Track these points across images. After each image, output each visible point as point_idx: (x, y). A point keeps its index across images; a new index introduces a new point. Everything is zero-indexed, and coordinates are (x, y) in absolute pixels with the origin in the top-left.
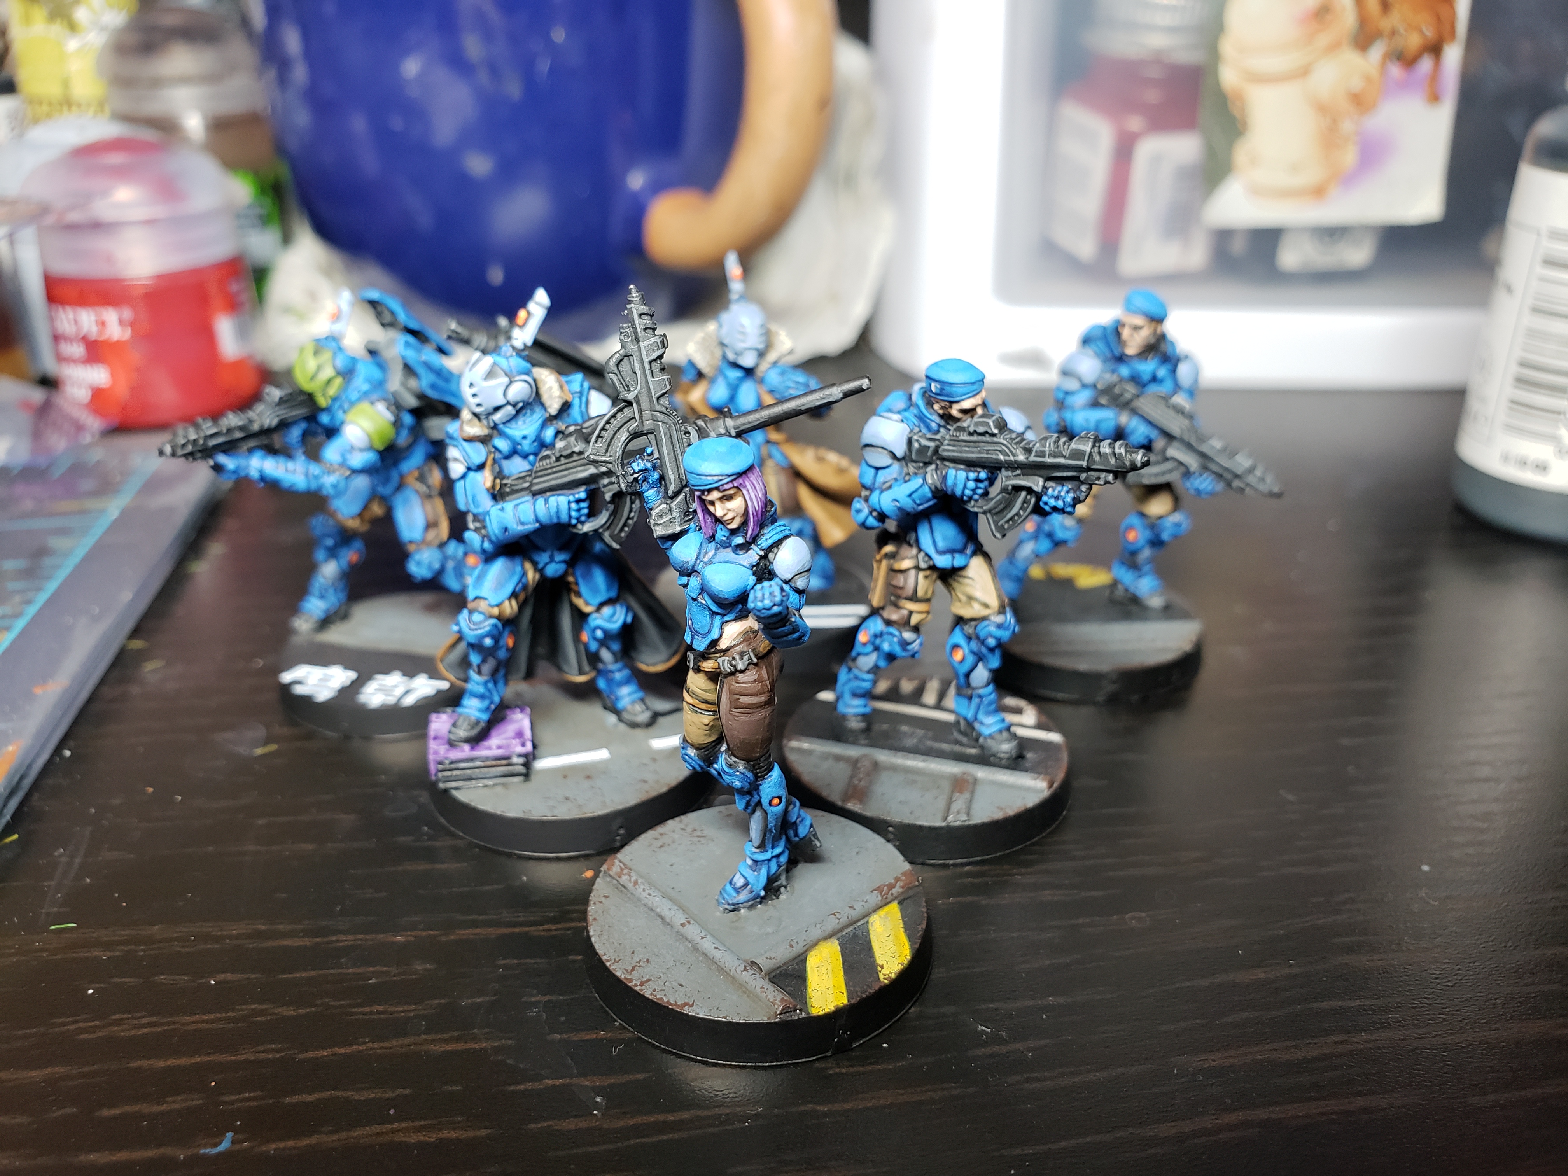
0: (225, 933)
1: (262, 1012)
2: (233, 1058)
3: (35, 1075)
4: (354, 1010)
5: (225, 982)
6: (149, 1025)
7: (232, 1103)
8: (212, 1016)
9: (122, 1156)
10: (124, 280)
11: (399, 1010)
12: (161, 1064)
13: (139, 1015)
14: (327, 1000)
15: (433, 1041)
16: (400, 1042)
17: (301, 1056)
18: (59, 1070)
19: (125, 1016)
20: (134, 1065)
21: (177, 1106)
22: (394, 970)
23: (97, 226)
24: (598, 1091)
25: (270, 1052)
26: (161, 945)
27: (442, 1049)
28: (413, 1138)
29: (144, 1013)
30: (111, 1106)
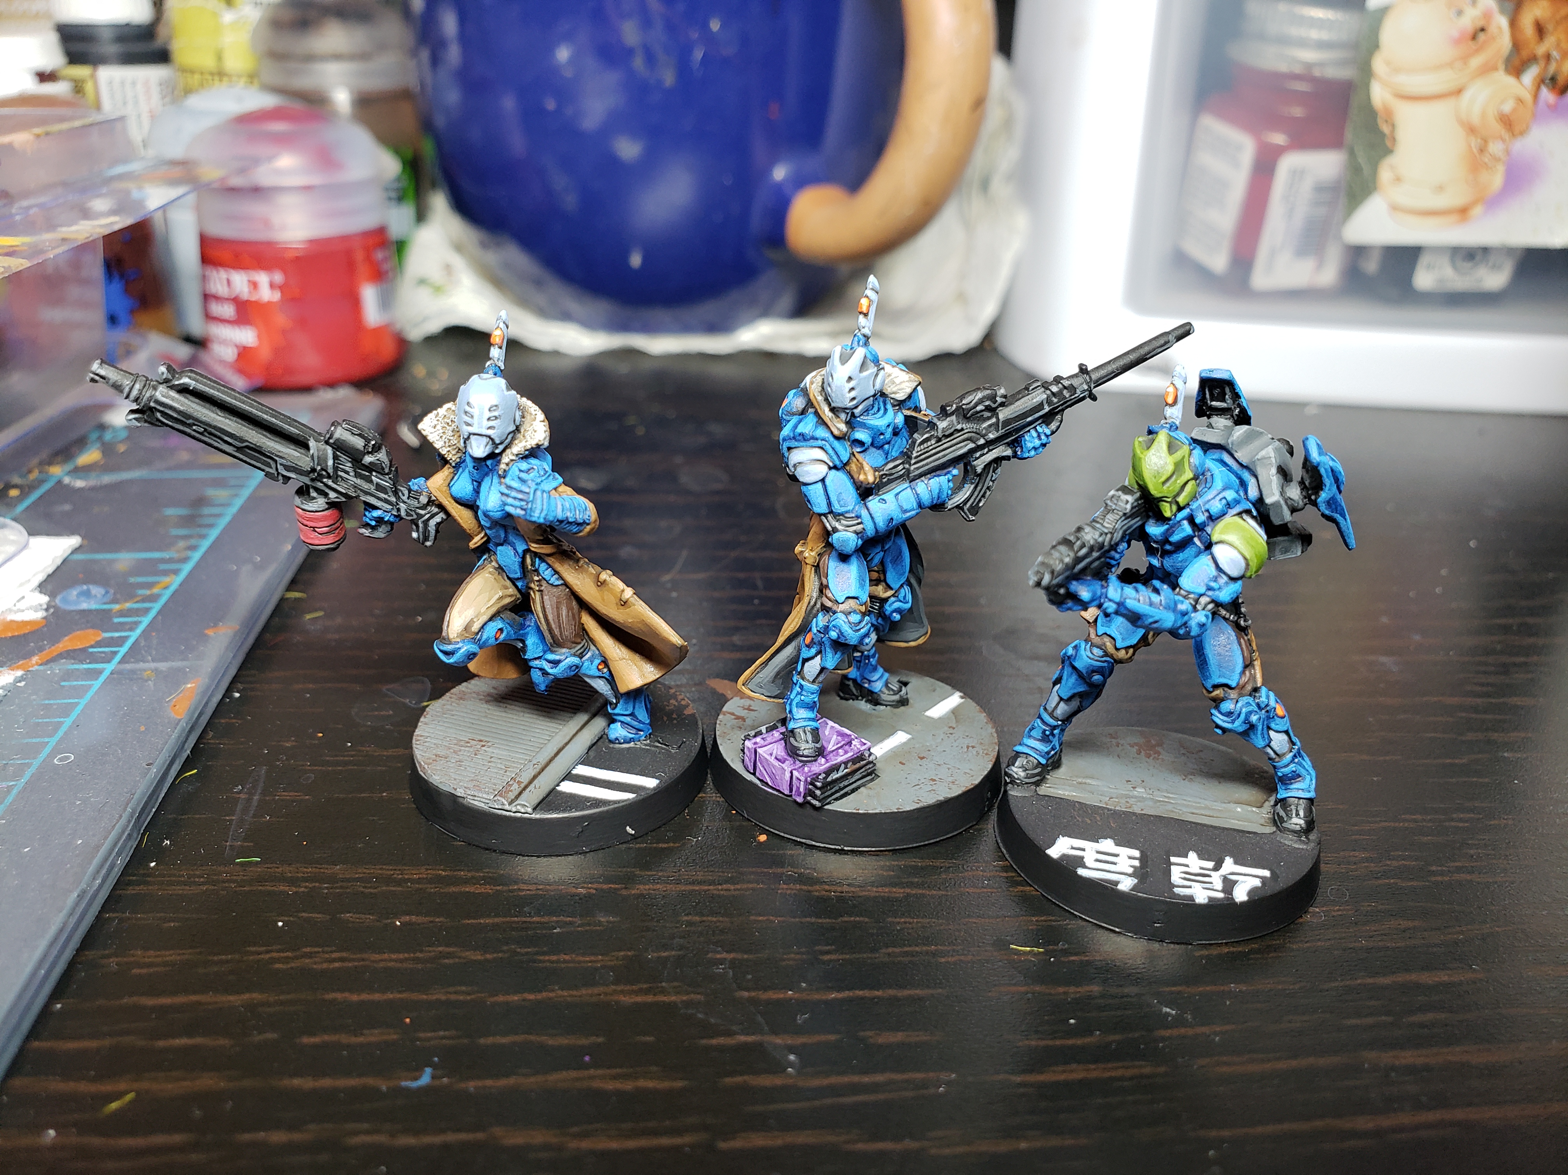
0: (406, 877)
1: (449, 955)
2: (425, 997)
3: (234, 999)
4: (541, 958)
5: (410, 924)
6: (342, 960)
7: (429, 1039)
8: (401, 956)
9: (326, 1082)
10: (277, 243)
11: (587, 960)
12: (355, 998)
13: (329, 949)
14: (513, 947)
15: (622, 992)
16: (590, 992)
17: (493, 999)
18: (256, 996)
19: (316, 949)
20: (331, 996)
21: (372, 1039)
22: (578, 921)
23: (257, 191)
24: (791, 1049)
25: (460, 994)
26: (344, 884)
27: (632, 1000)
28: (610, 1086)
29: (334, 948)
30: (312, 1034)
